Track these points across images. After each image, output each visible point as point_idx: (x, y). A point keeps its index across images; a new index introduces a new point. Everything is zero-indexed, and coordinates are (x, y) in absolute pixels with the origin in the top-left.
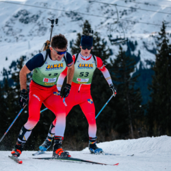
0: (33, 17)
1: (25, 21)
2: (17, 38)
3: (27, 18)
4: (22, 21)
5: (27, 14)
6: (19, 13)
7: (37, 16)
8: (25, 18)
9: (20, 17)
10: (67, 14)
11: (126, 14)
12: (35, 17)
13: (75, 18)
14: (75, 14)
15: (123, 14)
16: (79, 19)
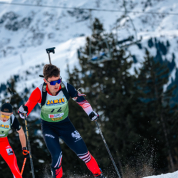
0: (24, 20)
1: (14, 27)
2: (5, 52)
3: (16, 23)
4: (9, 27)
5: (15, 17)
6: (5, 17)
7: (30, 20)
8: (13, 23)
9: (5, 23)
10: (69, 12)
11: (151, 5)
12: (27, 20)
13: (81, 16)
14: (81, 12)
15: (146, 6)
16: (86, 18)
